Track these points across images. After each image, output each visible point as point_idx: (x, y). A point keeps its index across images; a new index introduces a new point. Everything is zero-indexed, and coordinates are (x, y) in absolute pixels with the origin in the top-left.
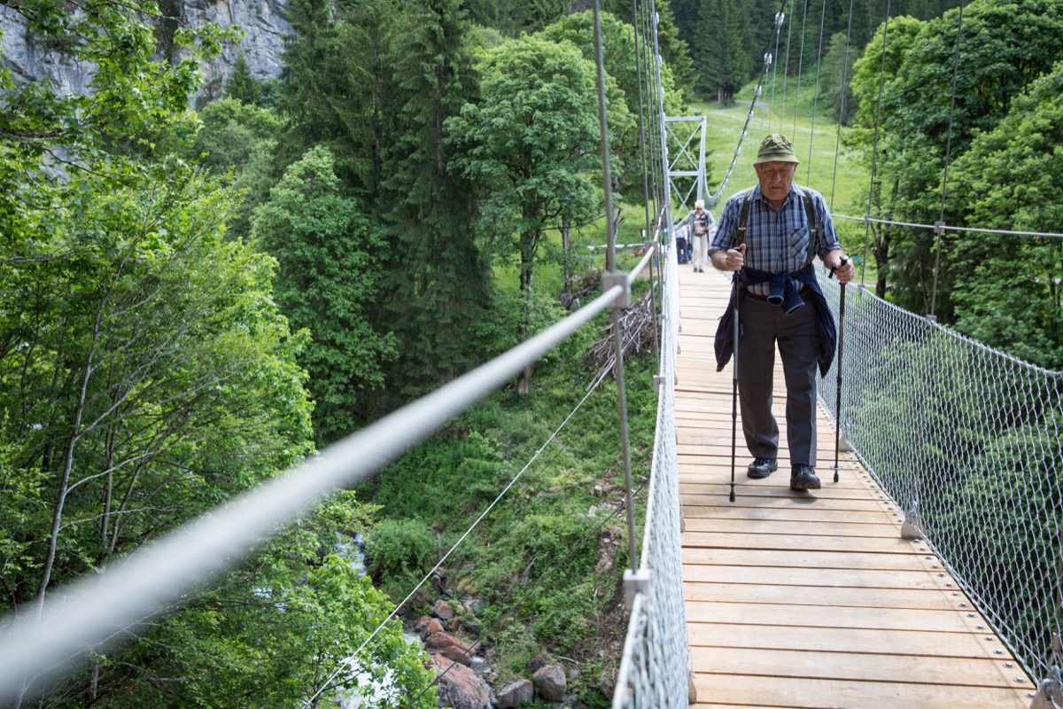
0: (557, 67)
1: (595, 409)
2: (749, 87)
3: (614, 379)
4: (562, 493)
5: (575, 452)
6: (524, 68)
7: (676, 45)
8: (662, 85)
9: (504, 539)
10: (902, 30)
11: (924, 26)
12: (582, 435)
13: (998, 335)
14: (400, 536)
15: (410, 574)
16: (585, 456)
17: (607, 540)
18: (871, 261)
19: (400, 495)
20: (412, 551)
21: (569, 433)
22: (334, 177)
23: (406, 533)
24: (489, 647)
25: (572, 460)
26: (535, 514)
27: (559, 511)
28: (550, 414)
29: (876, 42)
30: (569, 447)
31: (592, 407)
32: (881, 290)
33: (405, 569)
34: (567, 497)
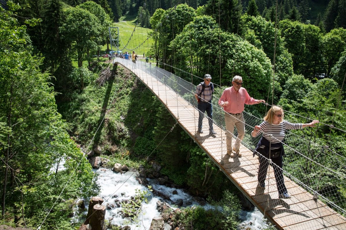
0: (85, 16)
1: (100, 93)
2: (122, 17)
3: (103, 86)
4: (95, 111)
5: (96, 102)
6: (77, 16)
7: (109, 9)
8: (108, 20)
9: (83, 123)
10: (160, 11)
11: (165, 12)
12: (97, 99)
13: (183, 75)
16: (99, 103)
17: (106, 120)
18: (155, 59)
21: (94, 98)
22: (30, 40)
24: (83, 145)
25: (96, 104)
27: (95, 115)
28: (90, 94)
29: (155, 13)
32: (157, 65)
34: (96, 112)
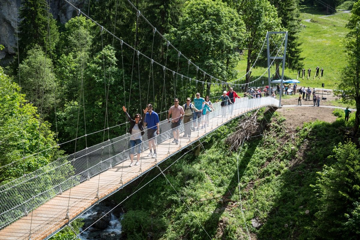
0: (212, 13)
3: (236, 151)
4: (206, 202)
5: (215, 184)
9: (178, 221)
12: (219, 176)
14: (135, 218)
15: (137, 235)
16: (219, 186)
19: (140, 199)
20: (140, 225)
21: (214, 175)
23: (137, 216)
25: (213, 187)
26: (192, 211)
27: (203, 210)
28: (207, 166)
30: (213, 181)
31: (226, 164)
33: (135, 233)
34: (207, 204)
